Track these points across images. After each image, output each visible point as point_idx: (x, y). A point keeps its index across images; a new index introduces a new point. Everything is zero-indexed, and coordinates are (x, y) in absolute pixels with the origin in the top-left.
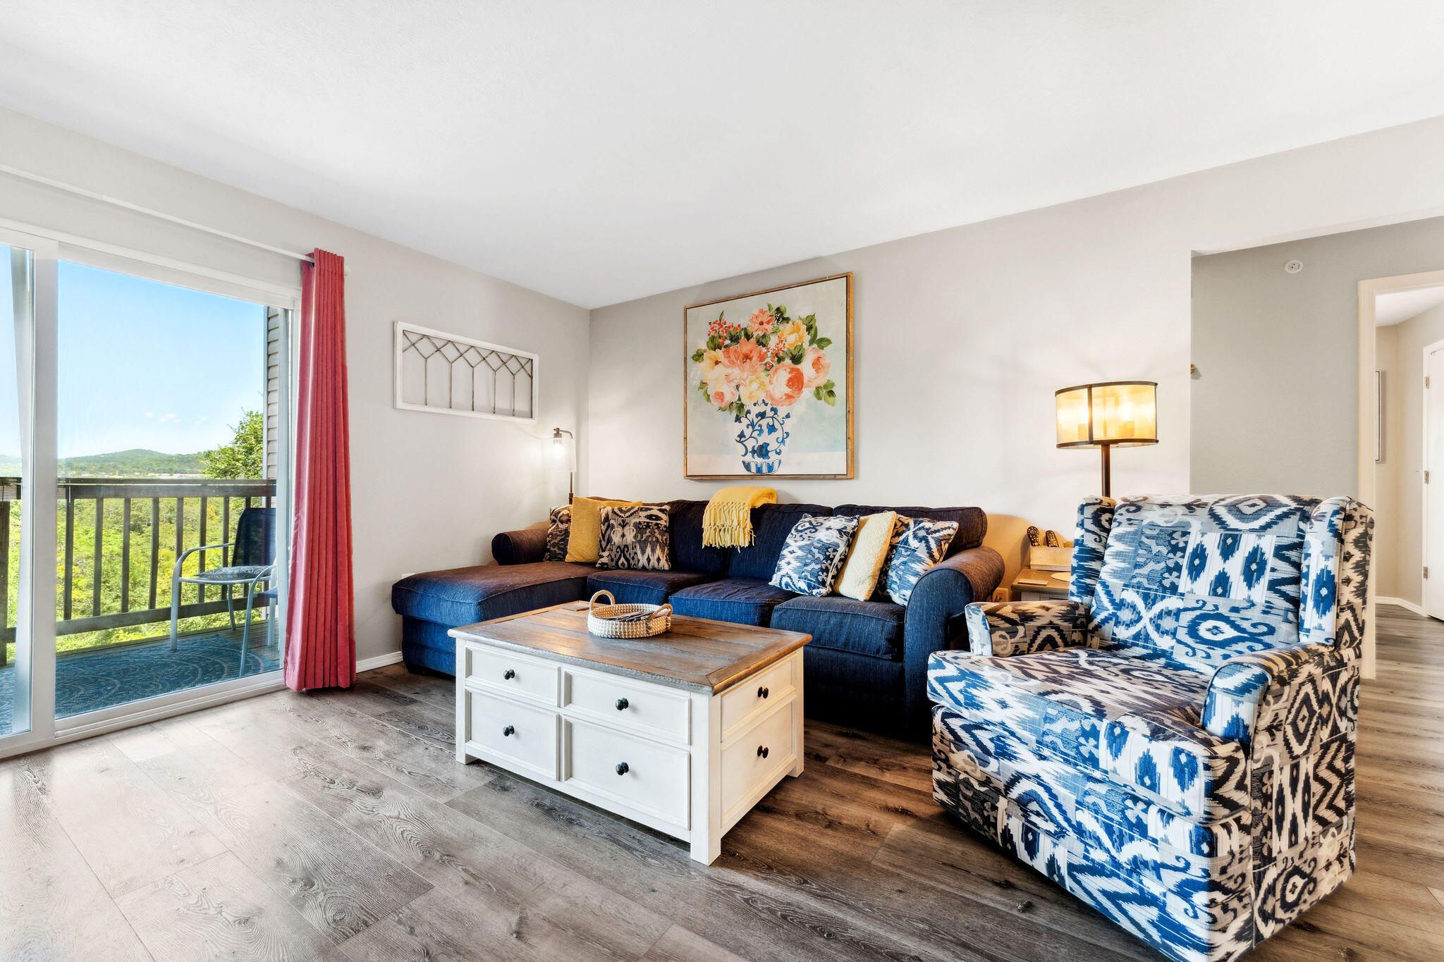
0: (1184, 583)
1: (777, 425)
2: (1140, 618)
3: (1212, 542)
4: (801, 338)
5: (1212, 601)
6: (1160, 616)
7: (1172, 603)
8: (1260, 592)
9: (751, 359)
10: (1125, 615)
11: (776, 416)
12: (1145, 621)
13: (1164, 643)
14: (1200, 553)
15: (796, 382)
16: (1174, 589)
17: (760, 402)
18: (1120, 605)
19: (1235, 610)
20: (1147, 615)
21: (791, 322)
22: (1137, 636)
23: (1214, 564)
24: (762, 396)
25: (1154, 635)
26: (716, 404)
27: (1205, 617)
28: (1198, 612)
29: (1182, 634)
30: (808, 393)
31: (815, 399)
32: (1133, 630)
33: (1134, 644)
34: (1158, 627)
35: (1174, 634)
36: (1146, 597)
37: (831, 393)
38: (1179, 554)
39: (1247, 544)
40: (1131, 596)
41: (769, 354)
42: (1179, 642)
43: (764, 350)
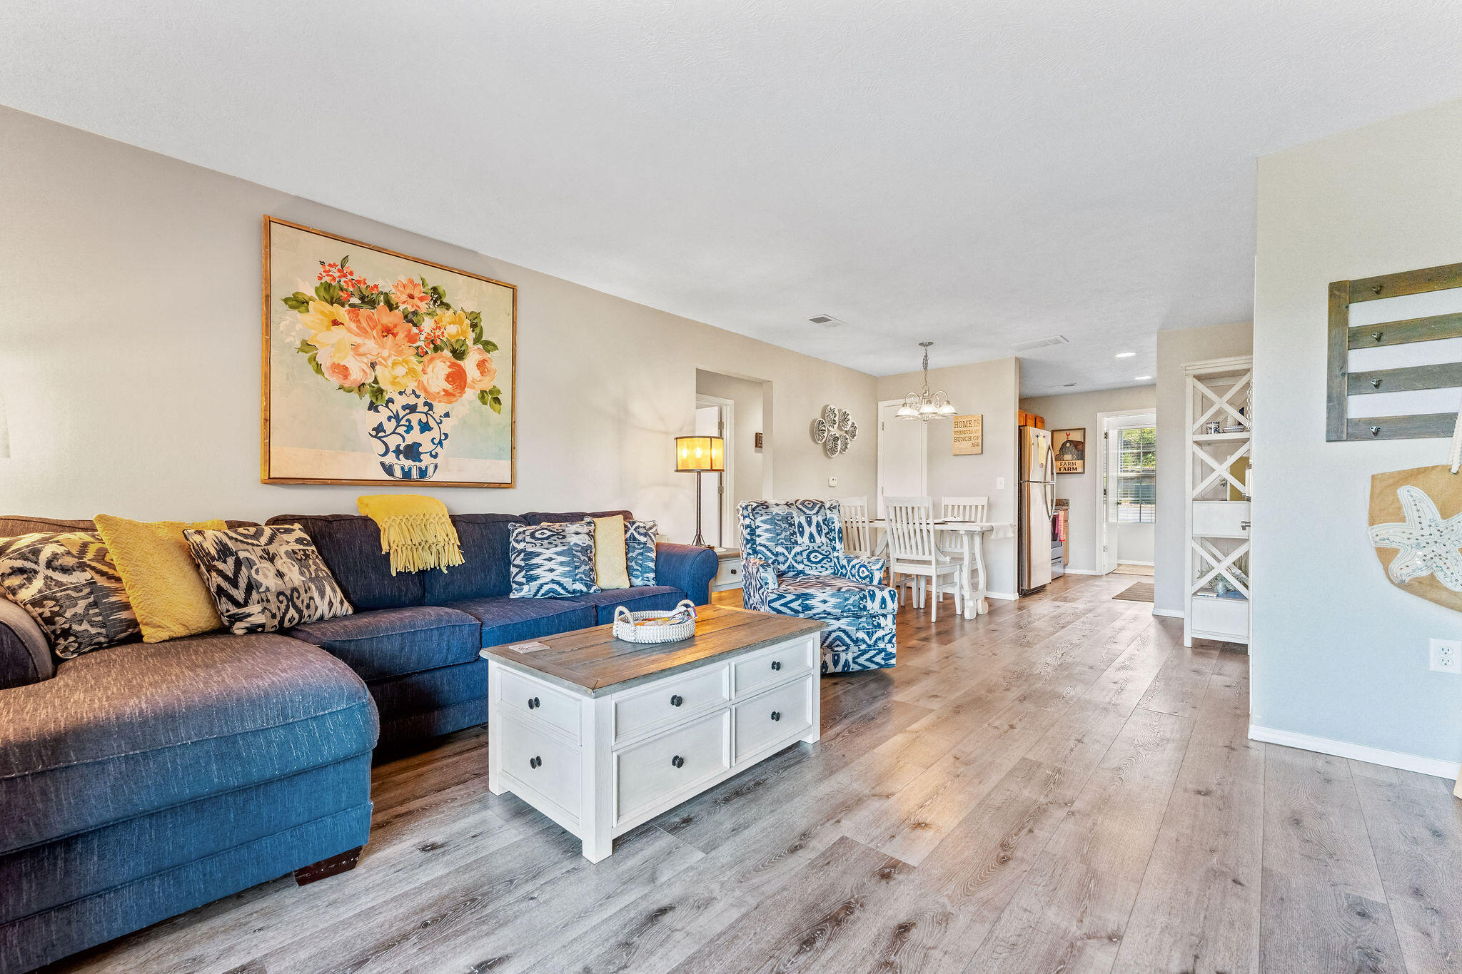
0: (799, 540)
1: (432, 423)
2: (788, 559)
3: (803, 520)
4: (464, 332)
5: (811, 545)
6: (795, 556)
7: (798, 549)
8: (824, 539)
9: (395, 335)
10: (781, 559)
11: (431, 412)
12: (790, 560)
13: (800, 567)
14: (800, 525)
15: (457, 378)
16: (796, 542)
17: (409, 391)
18: (777, 555)
19: (819, 547)
20: (790, 557)
21: (451, 311)
22: (789, 567)
23: (807, 530)
24: (412, 385)
25: (795, 565)
26: (335, 381)
27: (811, 552)
28: (808, 551)
29: (806, 562)
30: (471, 394)
31: (479, 403)
32: (787, 565)
33: (788, 572)
34: (796, 561)
35: (802, 562)
36: (787, 548)
37: (497, 400)
38: (793, 527)
39: (814, 519)
40: (780, 549)
41: (422, 337)
42: (805, 565)
43: (415, 330)
